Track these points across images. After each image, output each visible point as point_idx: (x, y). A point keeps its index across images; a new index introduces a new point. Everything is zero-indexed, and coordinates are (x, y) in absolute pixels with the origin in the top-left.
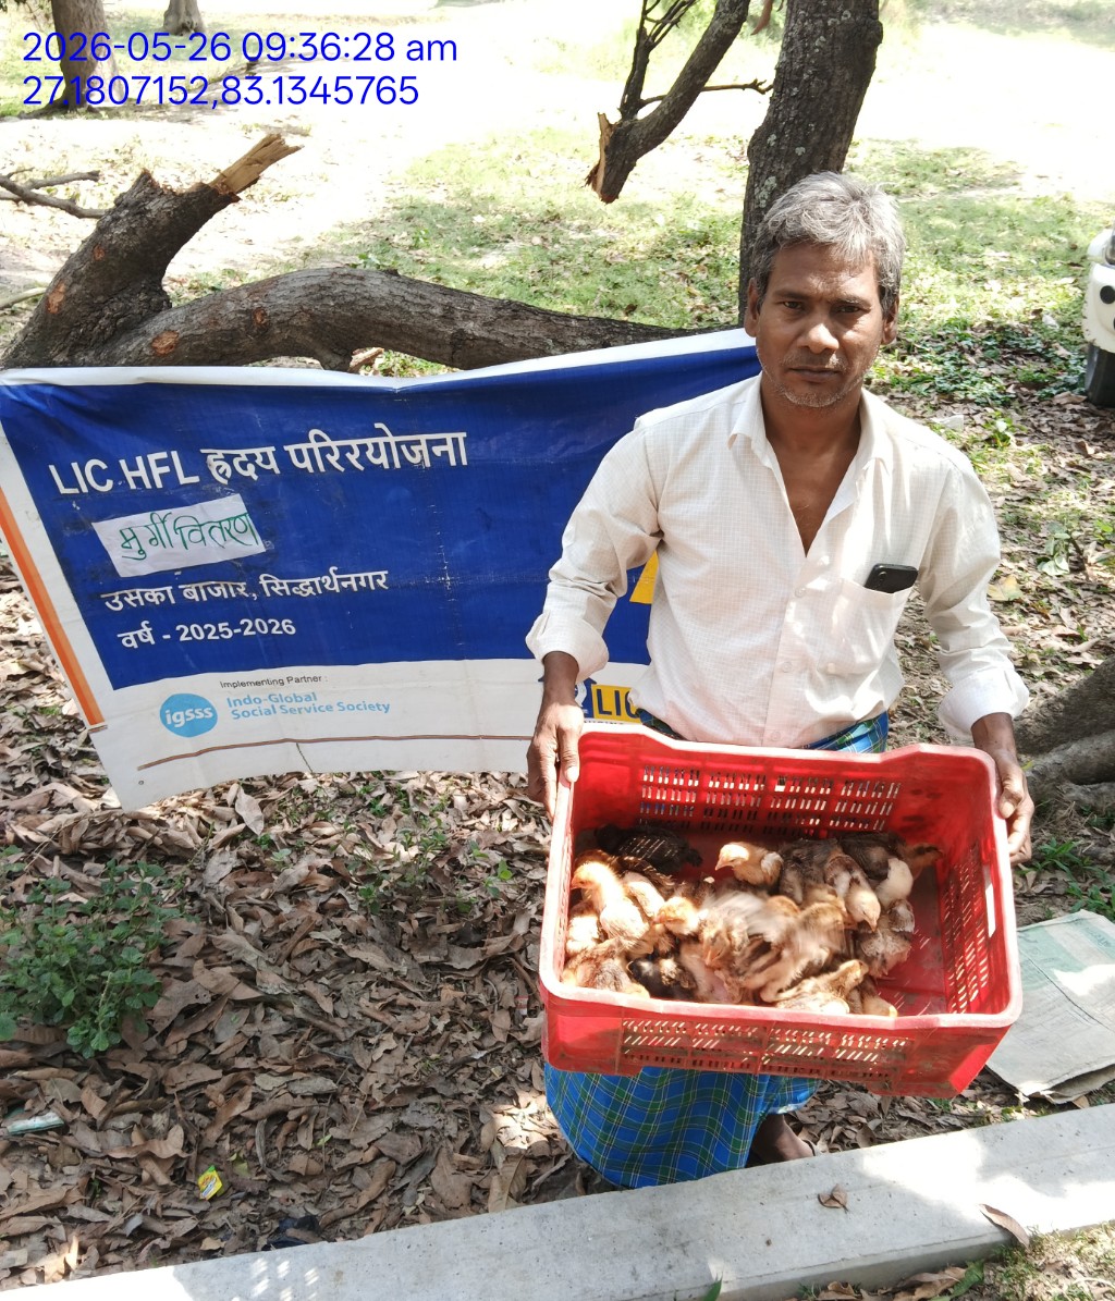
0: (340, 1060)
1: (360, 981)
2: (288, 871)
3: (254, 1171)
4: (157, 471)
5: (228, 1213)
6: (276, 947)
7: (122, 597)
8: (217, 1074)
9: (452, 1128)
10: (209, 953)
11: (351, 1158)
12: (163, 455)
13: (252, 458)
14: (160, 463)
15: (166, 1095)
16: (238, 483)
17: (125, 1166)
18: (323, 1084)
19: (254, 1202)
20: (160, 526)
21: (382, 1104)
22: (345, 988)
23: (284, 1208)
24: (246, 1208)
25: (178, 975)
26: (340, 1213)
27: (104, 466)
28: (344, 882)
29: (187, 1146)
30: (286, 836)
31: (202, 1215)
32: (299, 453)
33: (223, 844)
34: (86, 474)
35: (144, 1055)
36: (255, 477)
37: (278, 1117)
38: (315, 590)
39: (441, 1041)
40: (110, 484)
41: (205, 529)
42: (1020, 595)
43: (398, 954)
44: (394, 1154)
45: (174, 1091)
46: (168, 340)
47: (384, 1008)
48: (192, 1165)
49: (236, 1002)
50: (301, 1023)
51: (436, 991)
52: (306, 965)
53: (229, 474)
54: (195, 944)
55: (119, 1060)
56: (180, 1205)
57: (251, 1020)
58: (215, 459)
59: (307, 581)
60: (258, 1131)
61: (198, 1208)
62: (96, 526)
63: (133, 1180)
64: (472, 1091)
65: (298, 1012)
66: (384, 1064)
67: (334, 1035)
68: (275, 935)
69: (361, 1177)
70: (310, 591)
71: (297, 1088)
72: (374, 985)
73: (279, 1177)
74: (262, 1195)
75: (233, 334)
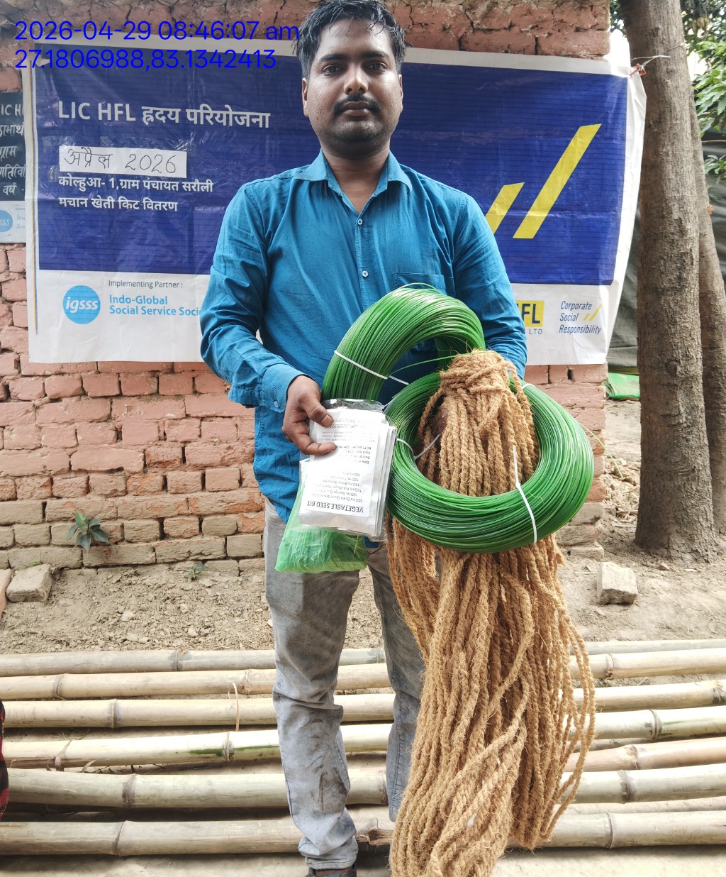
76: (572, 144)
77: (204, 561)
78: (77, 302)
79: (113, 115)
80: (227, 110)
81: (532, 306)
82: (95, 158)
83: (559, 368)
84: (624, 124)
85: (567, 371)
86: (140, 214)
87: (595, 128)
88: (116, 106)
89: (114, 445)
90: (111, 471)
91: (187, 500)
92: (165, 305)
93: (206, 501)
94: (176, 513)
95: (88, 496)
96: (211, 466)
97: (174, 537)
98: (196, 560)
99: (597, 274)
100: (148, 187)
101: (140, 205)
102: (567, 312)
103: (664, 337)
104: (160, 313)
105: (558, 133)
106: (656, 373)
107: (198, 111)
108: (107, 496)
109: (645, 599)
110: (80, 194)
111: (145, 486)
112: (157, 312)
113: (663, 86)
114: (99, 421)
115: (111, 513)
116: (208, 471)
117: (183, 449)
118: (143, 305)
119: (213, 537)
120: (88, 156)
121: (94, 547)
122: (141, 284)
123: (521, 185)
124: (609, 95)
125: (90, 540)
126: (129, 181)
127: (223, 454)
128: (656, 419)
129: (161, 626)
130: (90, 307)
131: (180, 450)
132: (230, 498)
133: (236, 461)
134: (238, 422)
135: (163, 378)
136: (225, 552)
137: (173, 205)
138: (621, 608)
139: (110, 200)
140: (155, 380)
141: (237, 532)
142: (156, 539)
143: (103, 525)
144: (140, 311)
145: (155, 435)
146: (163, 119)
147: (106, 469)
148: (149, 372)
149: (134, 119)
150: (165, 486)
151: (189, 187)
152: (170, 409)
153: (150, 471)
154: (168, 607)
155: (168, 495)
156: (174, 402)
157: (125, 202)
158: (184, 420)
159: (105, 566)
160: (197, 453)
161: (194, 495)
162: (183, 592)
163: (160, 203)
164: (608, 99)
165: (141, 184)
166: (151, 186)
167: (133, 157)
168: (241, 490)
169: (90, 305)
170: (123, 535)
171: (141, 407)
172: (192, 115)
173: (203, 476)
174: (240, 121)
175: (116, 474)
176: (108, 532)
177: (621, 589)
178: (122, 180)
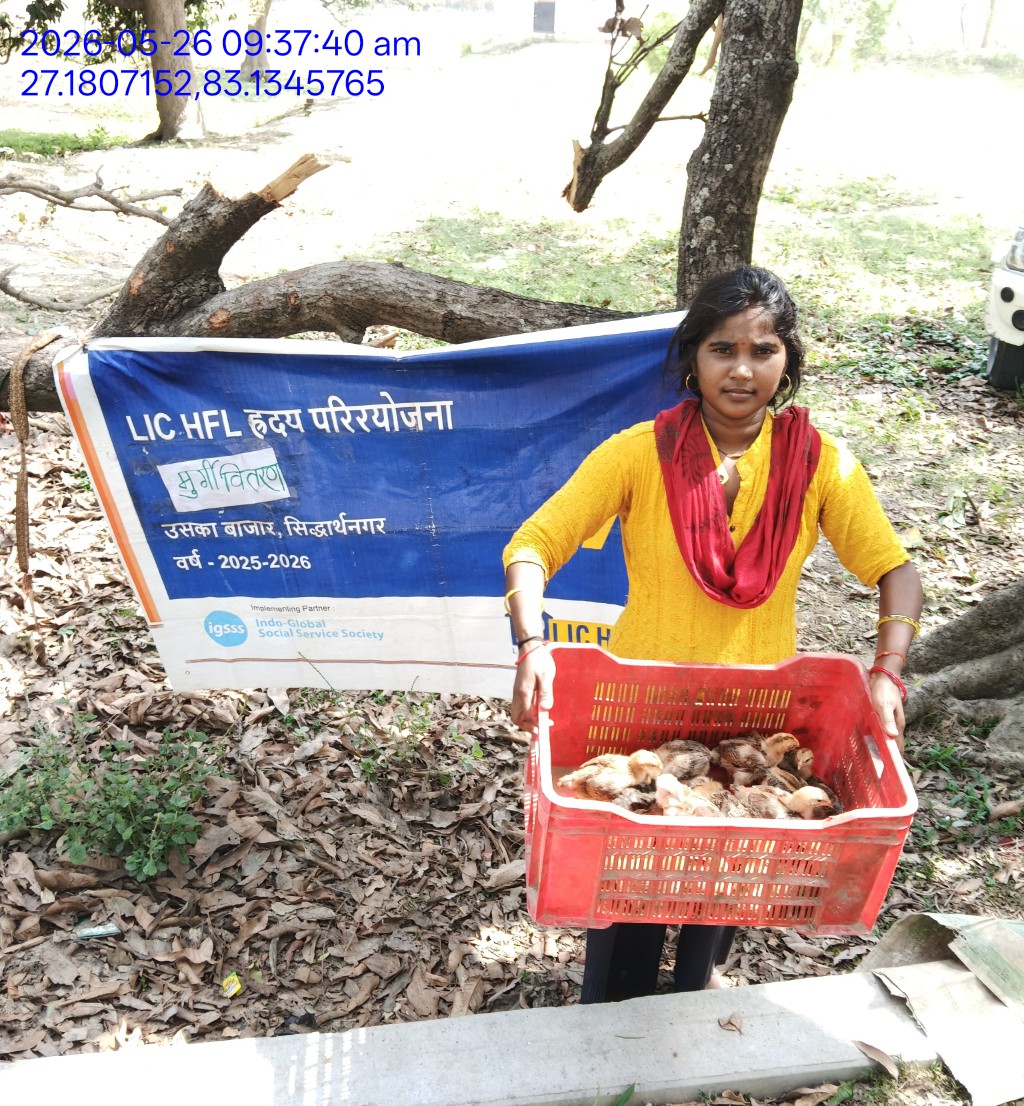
0: (340, 895)
1: (359, 833)
2: (305, 744)
3: (267, 978)
4: (209, 425)
5: (245, 1009)
6: (293, 803)
7: (178, 528)
8: (242, 900)
9: (426, 953)
10: (240, 805)
11: (344, 972)
12: (215, 413)
13: (283, 418)
14: (212, 419)
15: (201, 915)
16: (272, 438)
17: (165, 968)
18: (326, 913)
19: (265, 1002)
20: (209, 471)
21: (371, 931)
22: (346, 836)
23: (289, 1008)
24: (259, 1006)
25: (216, 821)
26: (332, 1014)
27: (168, 419)
28: (350, 755)
29: (216, 955)
30: (307, 717)
31: (224, 1009)
32: (319, 415)
33: (257, 721)
34: (154, 425)
35: (186, 883)
36: (285, 434)
37: (288, 937)
38: (327, 532)
39: (421, 883)
40: (172, 433)
41: (244, 475)
42: (922, 543)
43: (390, 813)
44: (378, 970)
45: (207, 912)
46: (222, 316)
47: (376, 855)
48: (218, 970)
49: (261, 845)
50: (311, 864)
51: (419, 844)
52: (316, 818)
53: (265, 431)
54: (230, 798)
55: (166, 886)
56: (207, 1001)
57: (271, 859)
58: (254, 417)
59: (322, 524)
60: (272, 947)
61: (221, 1004)
62: (161, 469)
63: (172, 979)
64: (444, 924)
65: (308, 855)
66: (374, 900)
67: (335, 874)
68: (294, 794)
69: (351, 987)
70: (323, 532)
71: (304, 915)
72: (369, 838)
73: (286, 983)
74: (272, 997)
75: (272, 313)
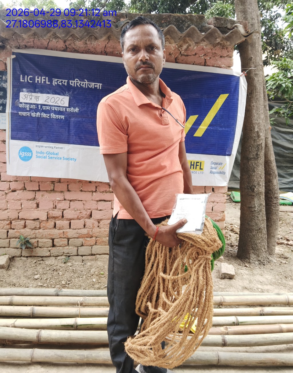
76: (217, 101)
77: (69, 256)
78: (24, 153)
79: (41, 81)
80: (85, 81)
81: (200, 163)
82: (33, 98)
83: (209, 187)
84: (238, 94)
85: (212, 188)
86: (50, 120)
87: (226, 96)
88: (43, 78)
89: (36, 210)
90: (34, 220)
91: (63, 232)
92: (57, 156)
93: (71, 233)
94: (59, 237)
95: (25, 229)
96: (73, 219)
97: (58, 246)
98: (66, 256)
99: (225, 152)
100: (53, 109)
101: (50, 116)
102: (213, 166)
103: (250, 176)
104: (55, 159)
105: (212, 97)
106: (247, 190)
107: (74, 81)
108: (32, 229)
109: (238, 277)
110: (27, 111)
111: (47, 226)
112: (54, 158)
113: (253, 80)
114: (30, 200)
115: (33, 236)
116: (72, 221)
117: (63, 212)
118: (49, 155)
119: (73, 247)
120: (31, 96)
121: (26, 249)
122: (49, 147)
123: (197, 116)
124: (232, 83)
125: (25, 246)
126: (46, 107)
127: (78, 215)
128: (246, 209)
129: (51, 280)
130: (29, 155)
131: (61, 213)
132: (80, 232)
133: (83, 218)
134: (84, 203)
135: (56, 184)
136: (78, 253)
137: (63, 117)
138: (229, 280)
139: (38, 114)
140: (53, 185)
141: (82, 245)
142: (51, 247)
143: (30, 240)
144: (48, 157)
145: (52, 206)
146: (61, 84)
147: (32, 219)
148: (51, 182)
149: (49, 83)
150: (55, 226)
151: (69, 110)
152: (58, 197)
153: (49, 220)
154: (54, 273)
155: (56, 230)
156: (60, 194)
157: (44, 115)
158: (63, 201)
159: (30, 257)
160: (68, 214)
161: (66, 230)
162: (60, 268)
163: (58, 116)
164: (232, 85)
165: (50, 108)
166: (54, 109)
167: (48, 98)
168: (85, 229)
169: (29, 154)
170: (38, 245)
171: (47, 195)
172: (72, 83)
173: (70, 223)
174: (90, 86)
175: (36, 221)
176: (32, 243)
177: (229, 273)
178: (43, 106)
